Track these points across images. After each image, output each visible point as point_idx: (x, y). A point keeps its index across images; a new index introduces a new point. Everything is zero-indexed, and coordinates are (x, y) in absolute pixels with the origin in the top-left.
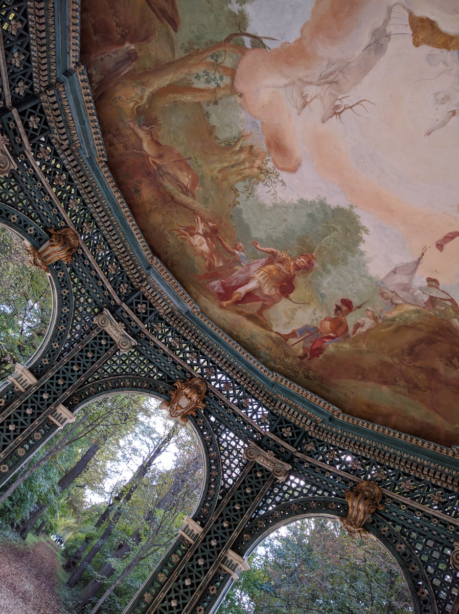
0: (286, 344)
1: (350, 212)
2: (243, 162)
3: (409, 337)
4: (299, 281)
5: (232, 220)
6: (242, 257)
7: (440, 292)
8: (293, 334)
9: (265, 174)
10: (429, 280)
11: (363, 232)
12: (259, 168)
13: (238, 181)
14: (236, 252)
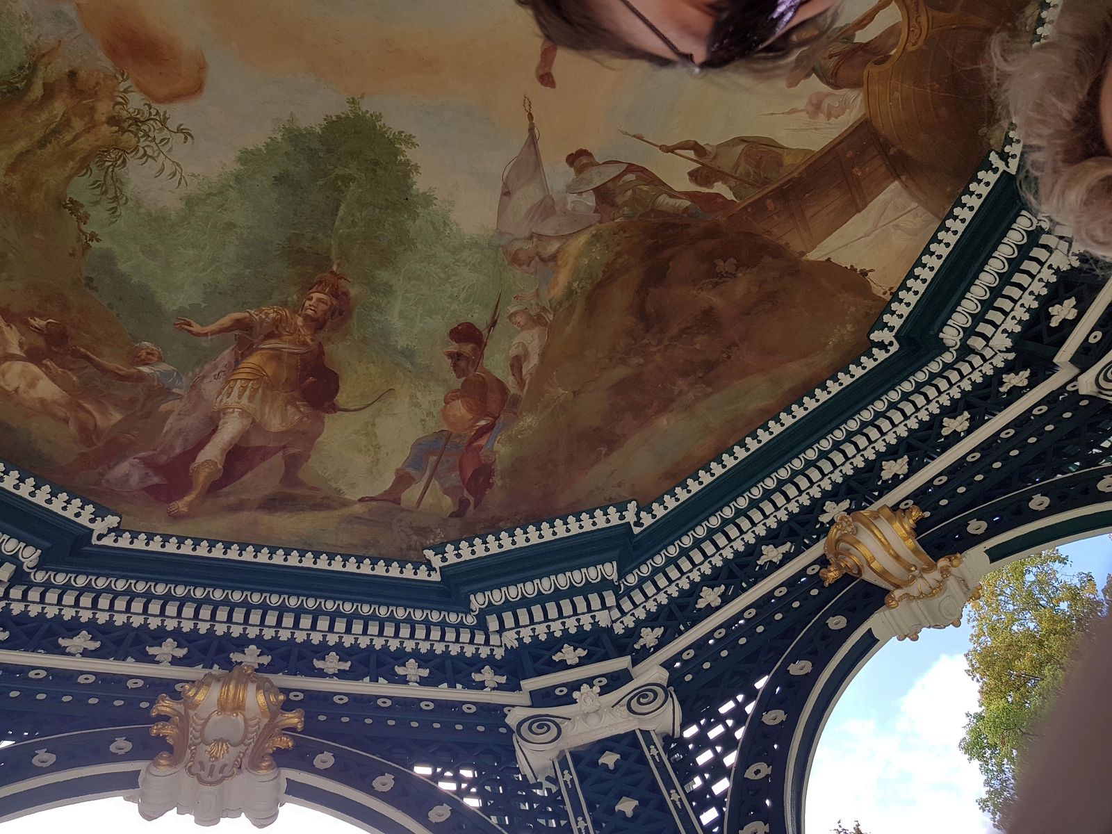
0: (403, 510)
1: (357, 115)
2: (66, 123)
3: (620, 297)
4: (338, 352)
5: (96, 289)
6: (166, 374)
7: (602, 169)
8: (403, 480)
9: (133, 128)
10: (572, 159)
11: (403, 147)
12: (113, 121)
13: (70, 177)
14: (145, 369)
